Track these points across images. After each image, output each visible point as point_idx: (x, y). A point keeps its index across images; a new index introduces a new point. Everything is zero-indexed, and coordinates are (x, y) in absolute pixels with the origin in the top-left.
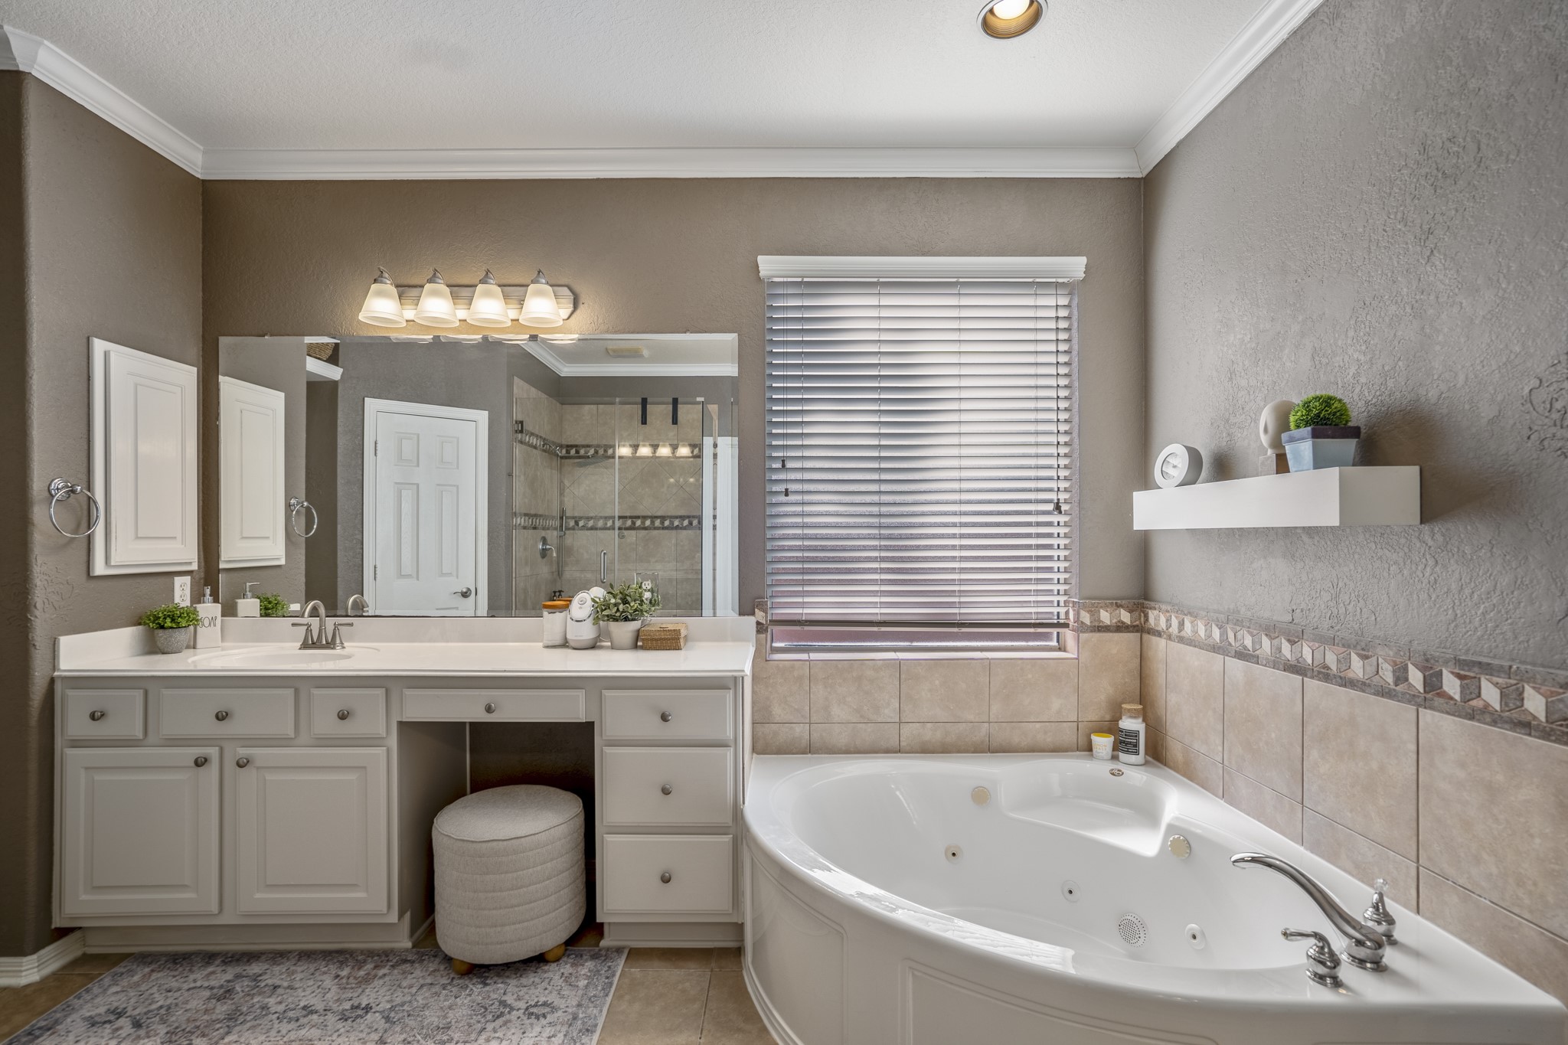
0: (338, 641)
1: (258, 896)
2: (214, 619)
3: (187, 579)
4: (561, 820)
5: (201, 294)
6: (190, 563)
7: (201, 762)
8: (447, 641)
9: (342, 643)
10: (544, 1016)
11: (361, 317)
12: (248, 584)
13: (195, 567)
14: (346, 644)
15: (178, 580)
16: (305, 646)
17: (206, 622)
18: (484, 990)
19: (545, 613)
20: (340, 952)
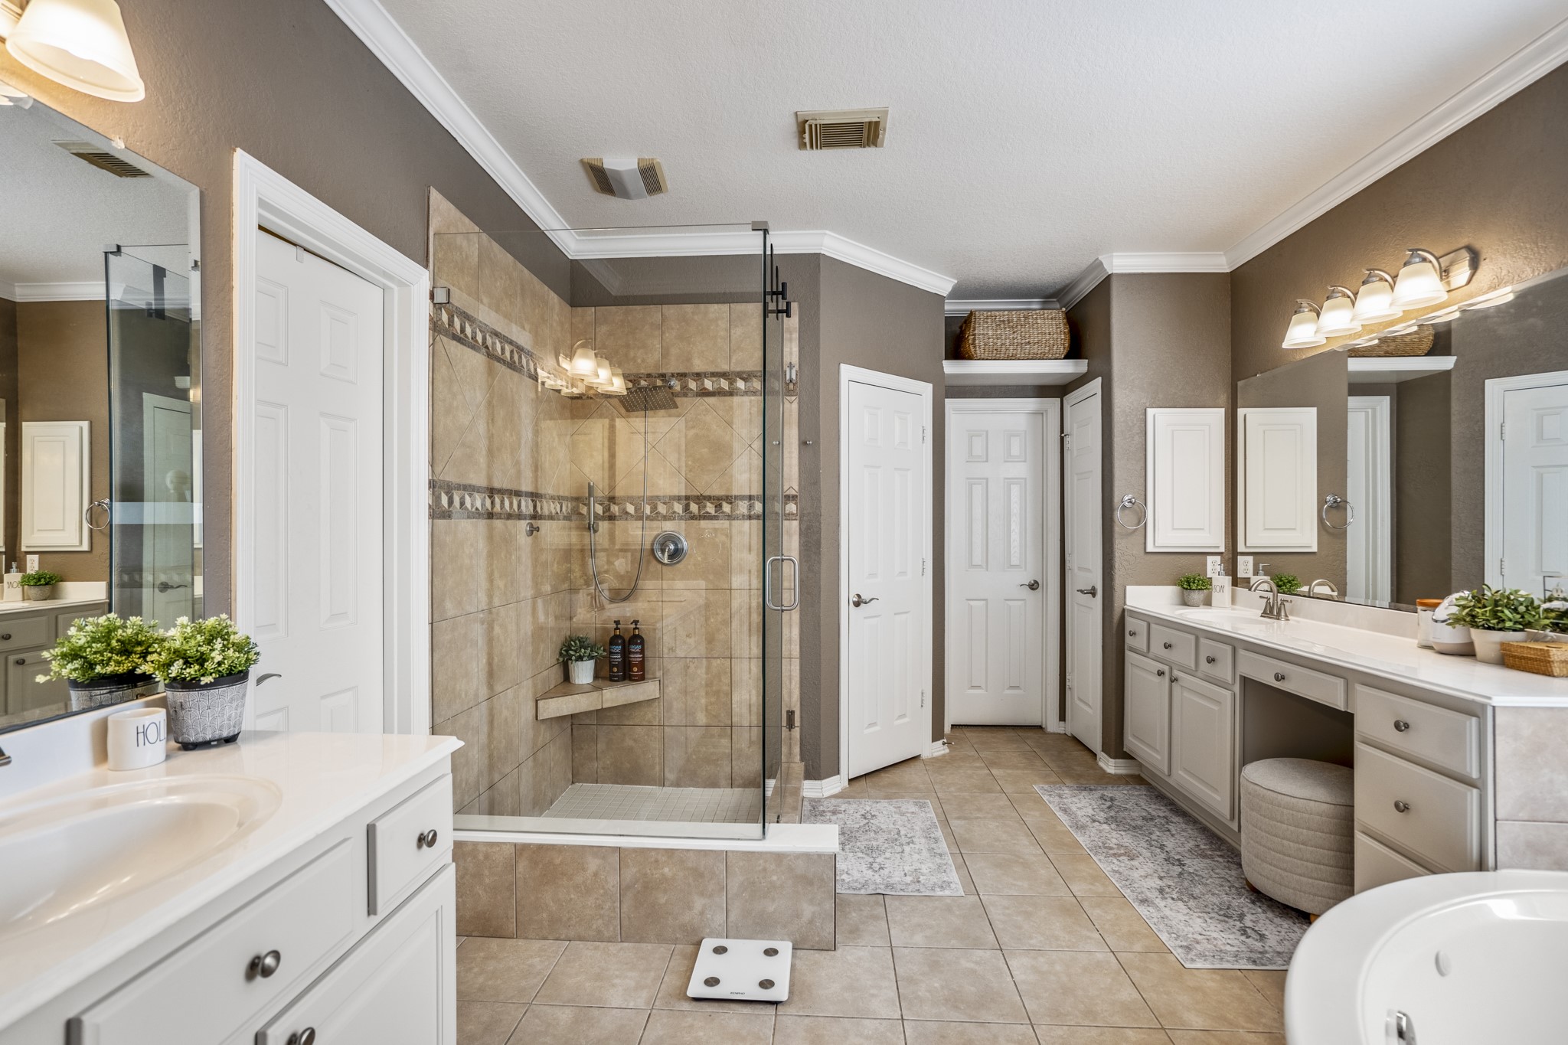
0: (1283, 614)
1: (1180, 772)
2: (1222, 587)
3: (1218, 558)
4: (1329, 800)
5: (1230, 353)
6: (1218, 547)
7: (1161, 673)
8: (1359, 628)
9: (1286, 616)
10: (1248, 937)
11: (1285, 346)
12: (1261, 565)
13: (1222, 549)
14: (1290, 617)
15: (1210, 559)
16: (1265, 614)
17: (1218, 589)
18: (1249, 905)
19: (1419, 608)
20: (1219, 838)
